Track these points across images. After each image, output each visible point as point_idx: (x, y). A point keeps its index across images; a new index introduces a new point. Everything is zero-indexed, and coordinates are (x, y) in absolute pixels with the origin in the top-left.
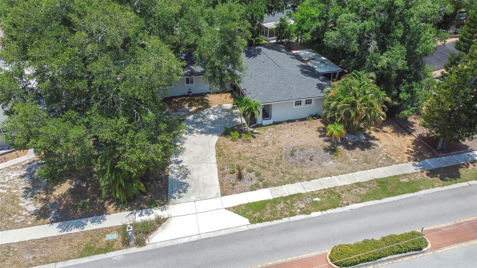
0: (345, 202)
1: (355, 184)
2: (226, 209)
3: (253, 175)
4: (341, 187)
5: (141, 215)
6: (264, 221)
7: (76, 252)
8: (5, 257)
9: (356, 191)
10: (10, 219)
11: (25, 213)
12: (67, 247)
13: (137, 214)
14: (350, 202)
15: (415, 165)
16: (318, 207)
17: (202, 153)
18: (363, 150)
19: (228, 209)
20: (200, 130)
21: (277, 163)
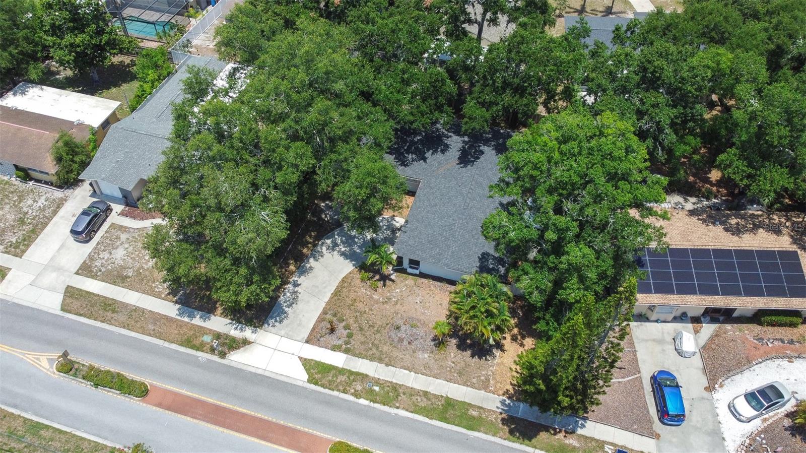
0: (397, 405)
1: (423, 391)
2: (299, 357)
3: (345, 332)
4: (407, 387)
5: (236, 328)
6: (318, 385)
7: (180, 339)
8: (138, 319)
9: (417, 399)
13: (235, 326)
14: (402, 406)
15: (503, 402)
16: (371, 396)
17: (324, 283)
18: (473, 356)
19: (300, 358)
20: (343, 249)
21: (377, 331)
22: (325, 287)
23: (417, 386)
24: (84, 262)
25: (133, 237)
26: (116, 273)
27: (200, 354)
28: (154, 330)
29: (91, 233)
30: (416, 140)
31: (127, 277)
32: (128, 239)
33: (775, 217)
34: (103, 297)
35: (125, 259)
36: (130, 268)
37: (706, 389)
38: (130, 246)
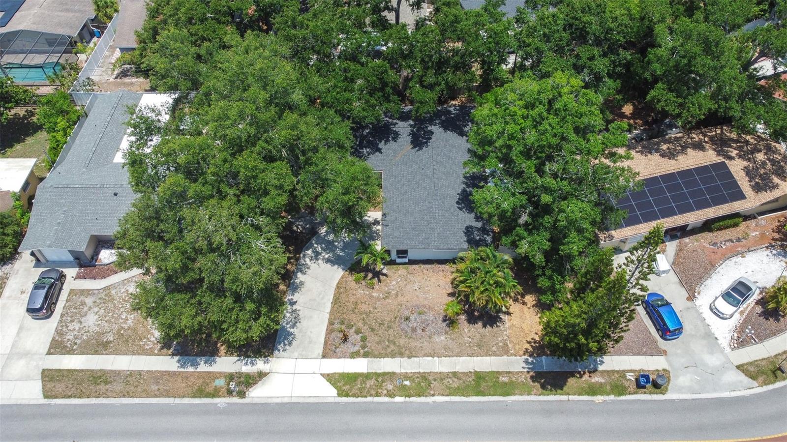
0: (432, 392)
1: (452, 373)
2: (321, 374)
3: (358, 337)
4: (436, 373)
5: (246, 364)
6: (350, 396)
7: (190, 392)
8: (137, 383)
9: (448, 382)
10: (141, 343)
11: (153, 339)
12: (184, 385)
13: (244, 362)
14: (437, 393)
15: (526, 362)
16: (406, 392)
17: (320, 294)
18: (485, 326)
19: (323, 375)
20: (327, 256)
21: (388, 327)
22: (323, 298)
23: (445, 370)
24: (53, 339)
25: (100, 299)
26: (94, 341)
27: (217, 400)
28: (159, 389)
29: (51, 307)
30: (365, 133)
31: (108, 342)
32: (95, 302)
33: (694, 136)
34: (88, 371)
35: (99, 324)
36: (109, 332)
37: (688, 299)
38: (100, 309)
